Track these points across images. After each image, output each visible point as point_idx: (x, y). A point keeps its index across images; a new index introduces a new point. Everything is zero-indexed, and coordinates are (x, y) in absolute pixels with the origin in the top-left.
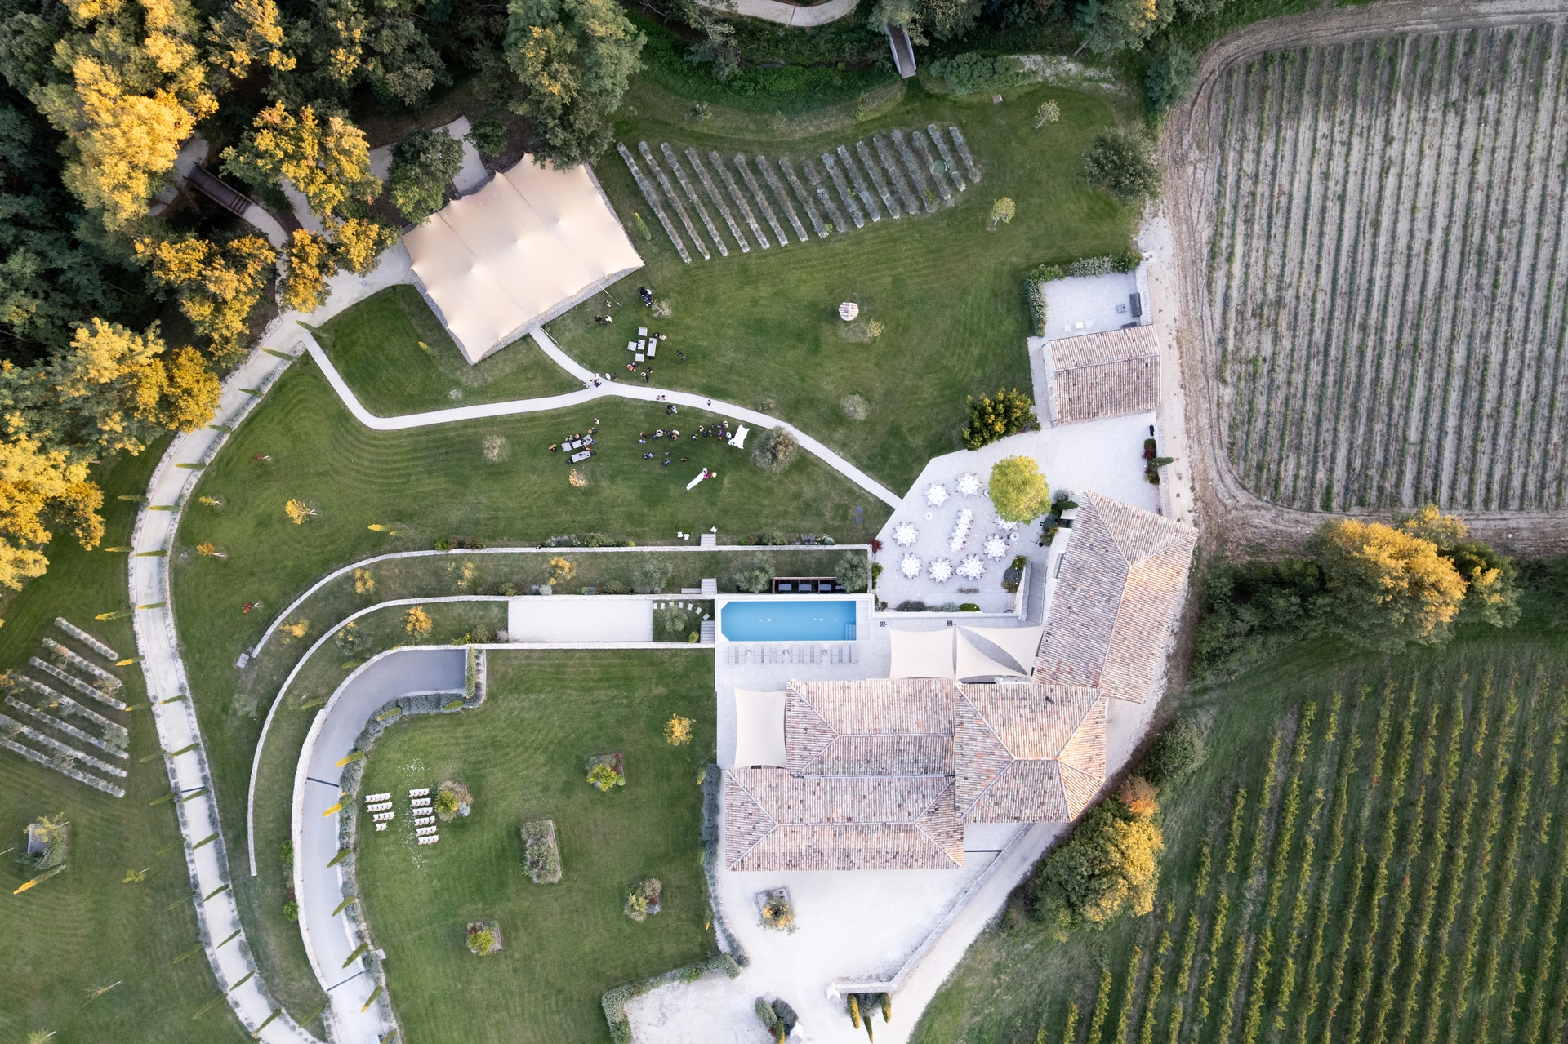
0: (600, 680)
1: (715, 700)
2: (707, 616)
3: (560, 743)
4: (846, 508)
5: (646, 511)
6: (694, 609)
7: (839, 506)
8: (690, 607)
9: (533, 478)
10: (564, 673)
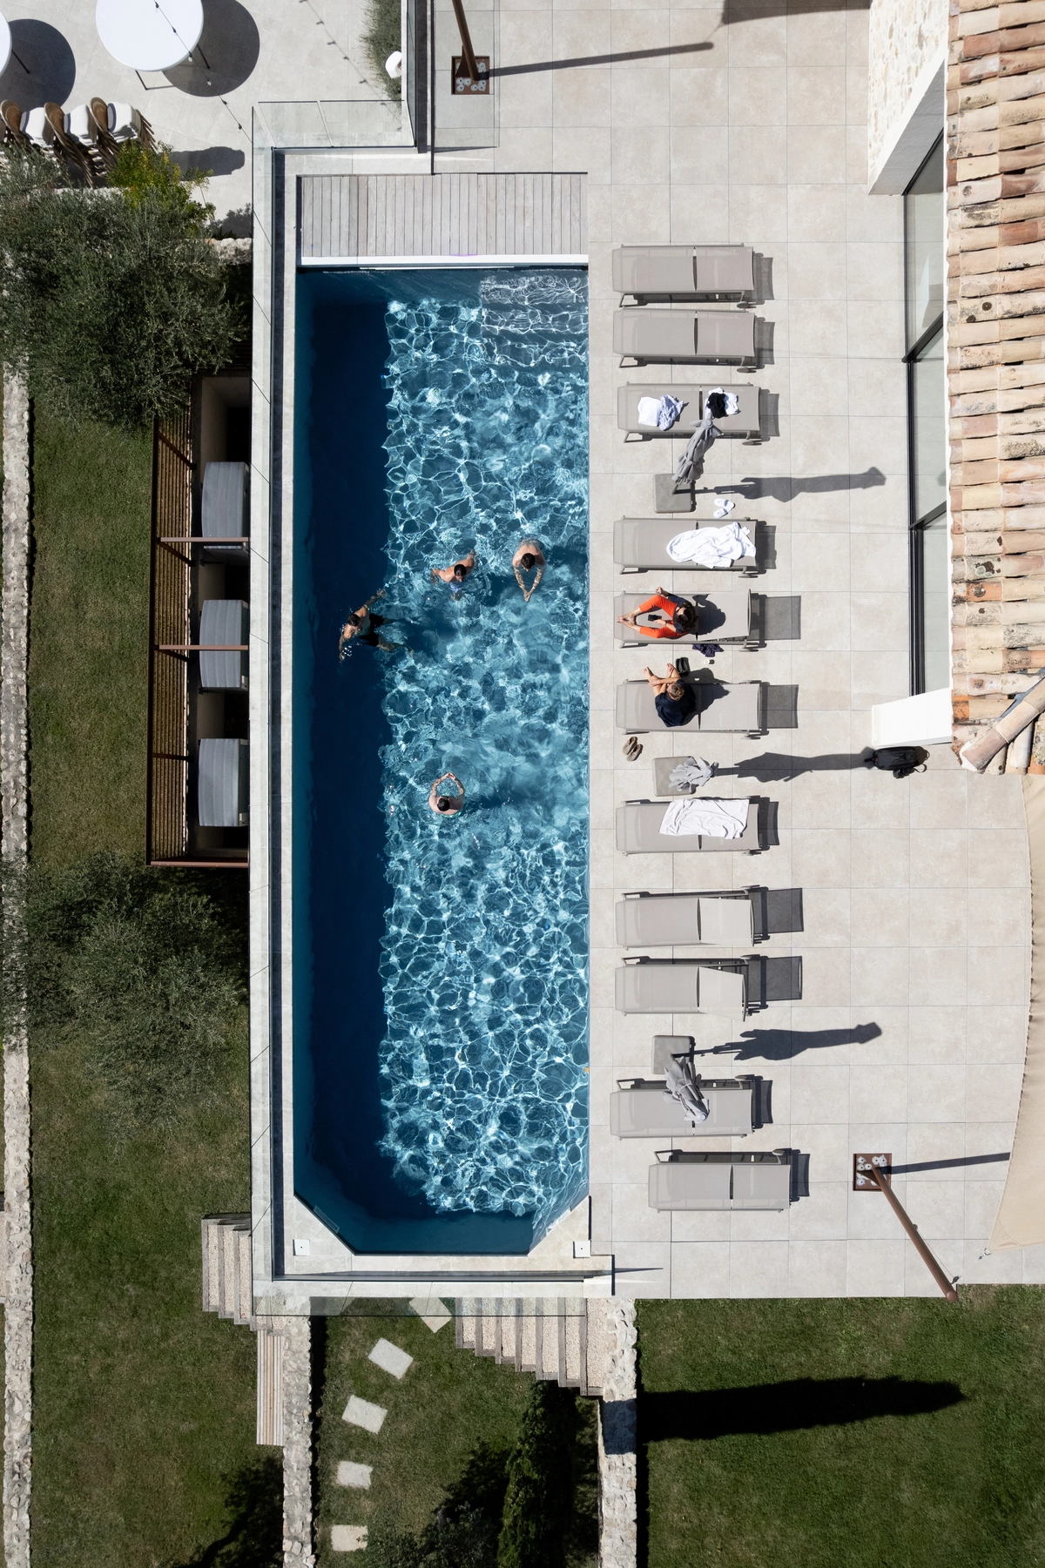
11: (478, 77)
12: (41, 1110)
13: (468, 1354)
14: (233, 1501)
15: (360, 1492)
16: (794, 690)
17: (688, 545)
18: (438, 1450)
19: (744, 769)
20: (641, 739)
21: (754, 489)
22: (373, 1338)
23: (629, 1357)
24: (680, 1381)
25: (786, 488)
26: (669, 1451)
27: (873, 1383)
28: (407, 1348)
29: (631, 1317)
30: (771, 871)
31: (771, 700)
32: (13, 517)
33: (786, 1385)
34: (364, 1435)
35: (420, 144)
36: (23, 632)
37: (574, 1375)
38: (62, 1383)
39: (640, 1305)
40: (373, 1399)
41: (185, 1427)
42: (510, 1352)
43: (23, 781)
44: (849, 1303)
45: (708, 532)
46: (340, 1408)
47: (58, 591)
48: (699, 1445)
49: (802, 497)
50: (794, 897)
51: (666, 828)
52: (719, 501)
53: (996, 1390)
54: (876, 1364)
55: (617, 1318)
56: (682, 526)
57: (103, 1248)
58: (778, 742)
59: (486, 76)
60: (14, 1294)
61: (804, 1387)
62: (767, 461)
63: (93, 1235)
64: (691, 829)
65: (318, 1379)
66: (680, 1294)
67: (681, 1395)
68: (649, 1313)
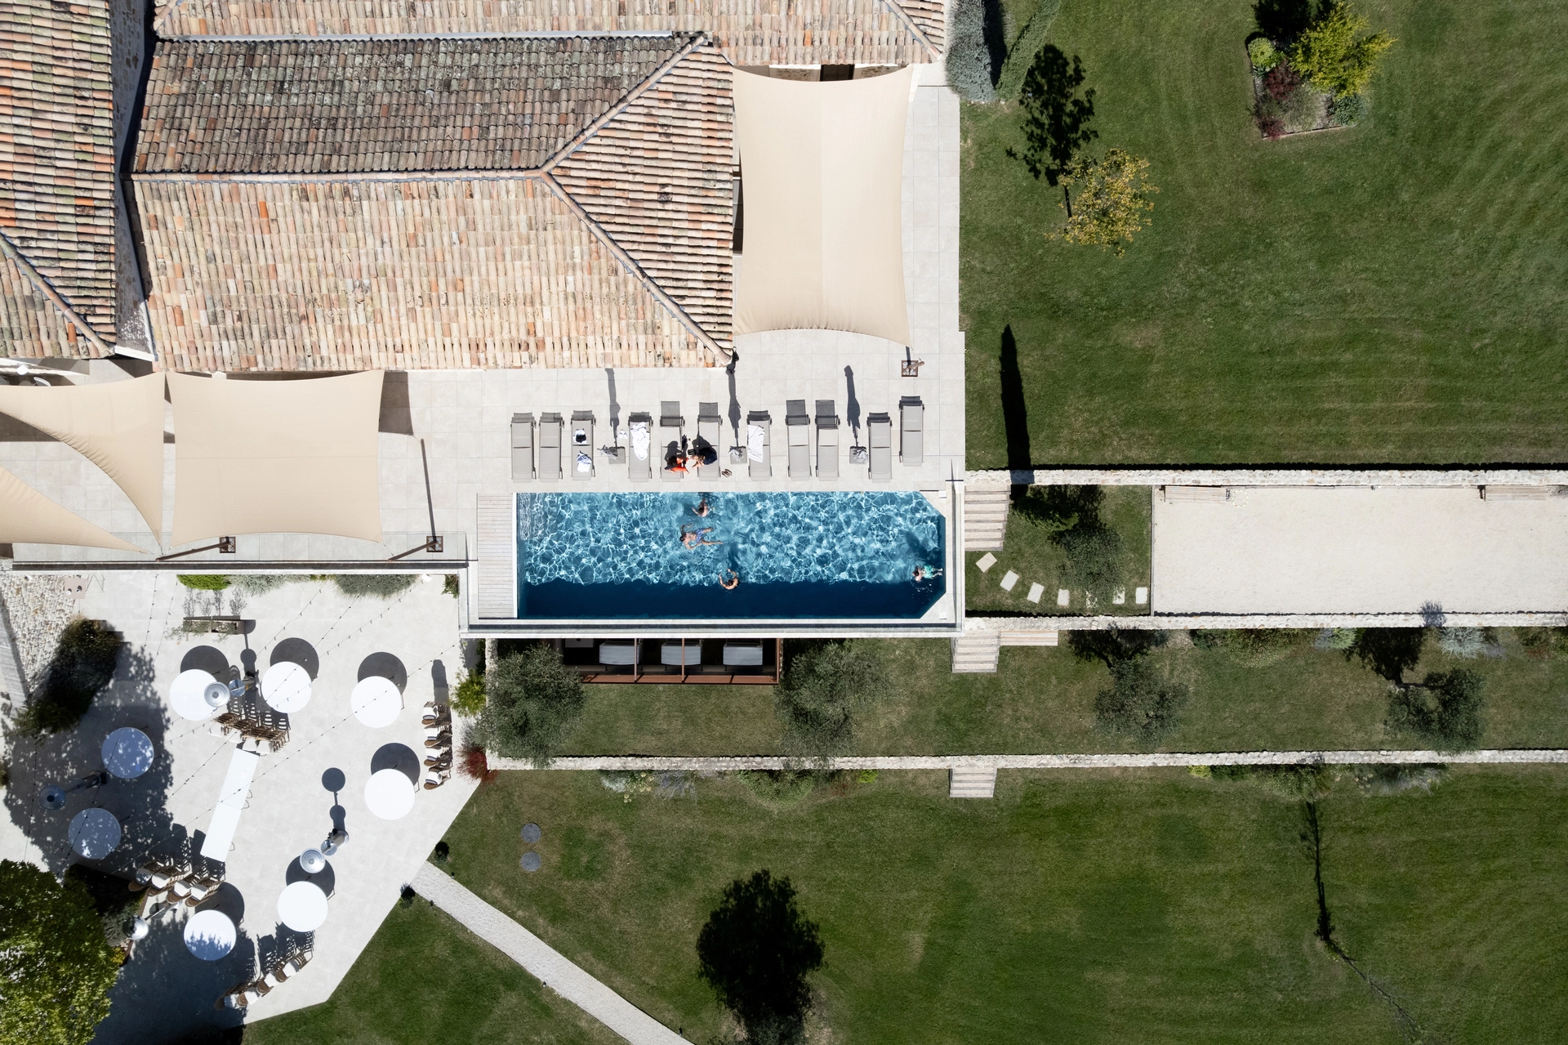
0: (1323, 369)
1: (964, 308)
2: (985, 564)
3: (1447, 174)
4: (568, 867)
5: (1152, 862)
6: (1022, 588)
7: (590, 872)
8: (1036, 593)
9: (1475, 957)
10: (1430, 393)
11: (435, 541)
12: (902, 751)
13: (1005, 546)
14: (1089, 658)
15: (1071, 595)
16: (701, 404)
17: (640, 451)
18: (1050, 559)
19: (735, 425)
20: (723, 470)
21: (615, 422)
22: (1000, 589)
23: (991, 473)
24: (1003, 451)
25: (615, 407)
26: (1035, 456)
27: (1003, 367)
28: (1004, 573)
29: (973, 472)
30: (779, 414)
31: (706, 414)
32: (618, 765)
33: (1004, 405)
34: (1045, 593)
35: (466, 566)
36: (674, 759)
37: (1005, 497)
38: (1033, 740)
39: (968, 468)
40: (1029, 589)
41: (1054, 681)
42: (1001, 526)
43: (744, 759)
44: (968, 379)
45: (634, 443)
46: (1033, 605)
47: (654, 743)
48: (1032, 442)
49: (618, 400)
50: (792, 404)
51: (760, 460)
52: (620, 437)
53: (1006, 314)
54: (995, 365)
55: (974, 479)
56: (632, 454)
57: (969, 722)
58: (724, 411)
59: (434, 537)
60: (991, 764)
61: (1005, 397)
62: (603, 415)
63: (962, 726)
64: (760, 449)
65: (1019, 614)
66: (963, 452)
67: (1009, 451)
68: (972, 464)
